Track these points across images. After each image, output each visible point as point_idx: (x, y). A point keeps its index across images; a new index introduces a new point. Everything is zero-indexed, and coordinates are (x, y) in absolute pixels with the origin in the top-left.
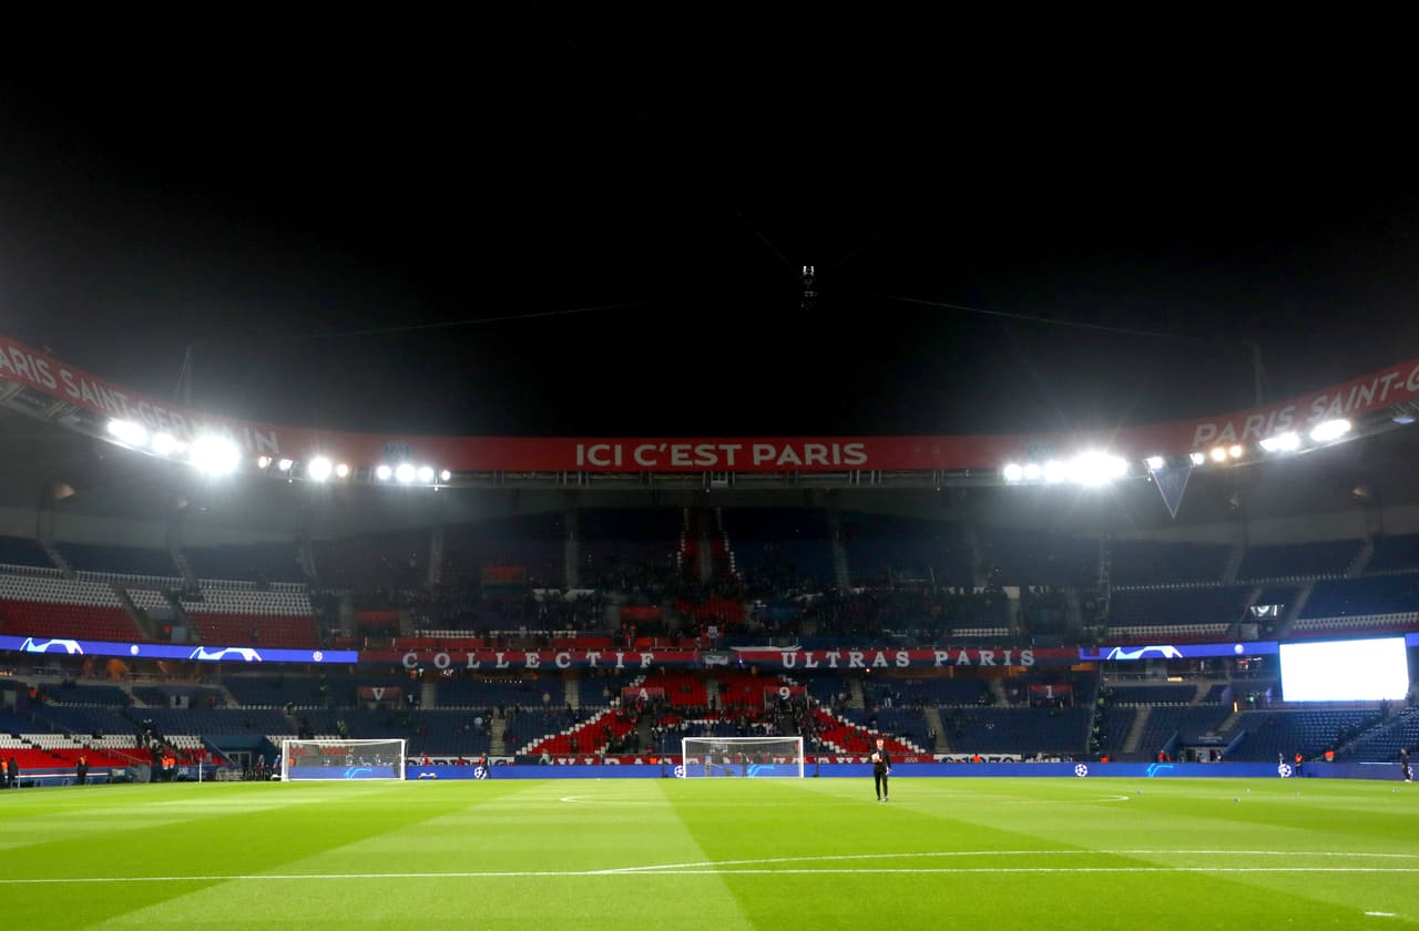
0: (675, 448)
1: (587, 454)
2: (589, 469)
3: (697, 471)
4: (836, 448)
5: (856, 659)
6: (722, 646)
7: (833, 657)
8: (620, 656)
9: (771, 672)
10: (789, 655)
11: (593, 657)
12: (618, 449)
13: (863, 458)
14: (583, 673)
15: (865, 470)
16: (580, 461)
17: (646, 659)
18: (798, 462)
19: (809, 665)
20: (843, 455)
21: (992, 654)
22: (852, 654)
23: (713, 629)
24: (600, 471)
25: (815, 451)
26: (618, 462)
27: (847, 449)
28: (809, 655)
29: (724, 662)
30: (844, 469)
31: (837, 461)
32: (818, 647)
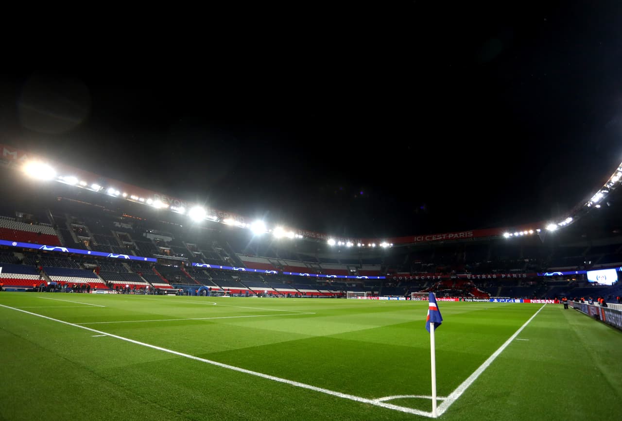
0: (433, 236)
1: (416, 239)
2: (417, 241)
3: (438, 240)
4: (466, 233)
5: (484, 276)
6: (454, 274)
7: (479, 276)
8: (434, 277)
9: (466, 279)
10: (469, 276)
11: (429, 277)
12: (422, 237)
13: (472, 235)
14: (426, 279)
15: (473, 237)
16: (415, 240)
17: (439, 277)
18: (458, 237)
19: (473, 278)
20: (468, 235)
21: (516, 275)
22: (483, 276)
23: (453, 271)
24: (419, 242)
25: (462, 234)
26: (422, 240)
27: (469, 233)
28: (473, 276)
29: (455, 277)
30: (468, 237)
31: (466, 236)
32: (475, 274)
